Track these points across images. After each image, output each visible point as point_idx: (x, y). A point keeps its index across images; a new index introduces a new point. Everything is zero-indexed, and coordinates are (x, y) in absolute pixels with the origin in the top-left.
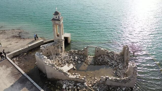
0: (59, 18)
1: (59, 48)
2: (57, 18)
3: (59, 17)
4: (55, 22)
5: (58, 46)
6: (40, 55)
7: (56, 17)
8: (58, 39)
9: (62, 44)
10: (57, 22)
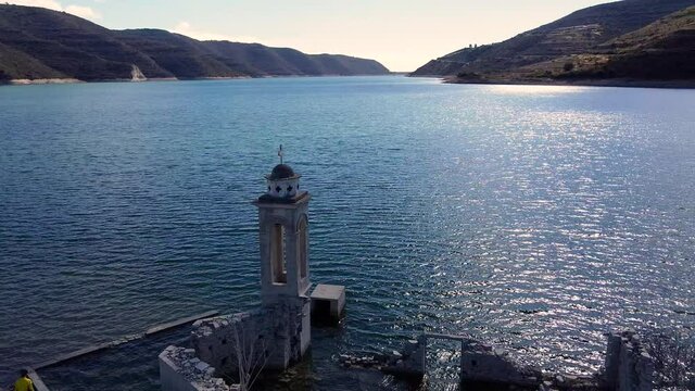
0: (291, 193)
1: (283, 338)
2: (282, 194)
3: (290, 189)
4: (272, 210)
5: (280, 327)
6: (184, 356)
7: (278, 189)
8: (282, 295)
9: (299, 319)
10: (280, 211)
